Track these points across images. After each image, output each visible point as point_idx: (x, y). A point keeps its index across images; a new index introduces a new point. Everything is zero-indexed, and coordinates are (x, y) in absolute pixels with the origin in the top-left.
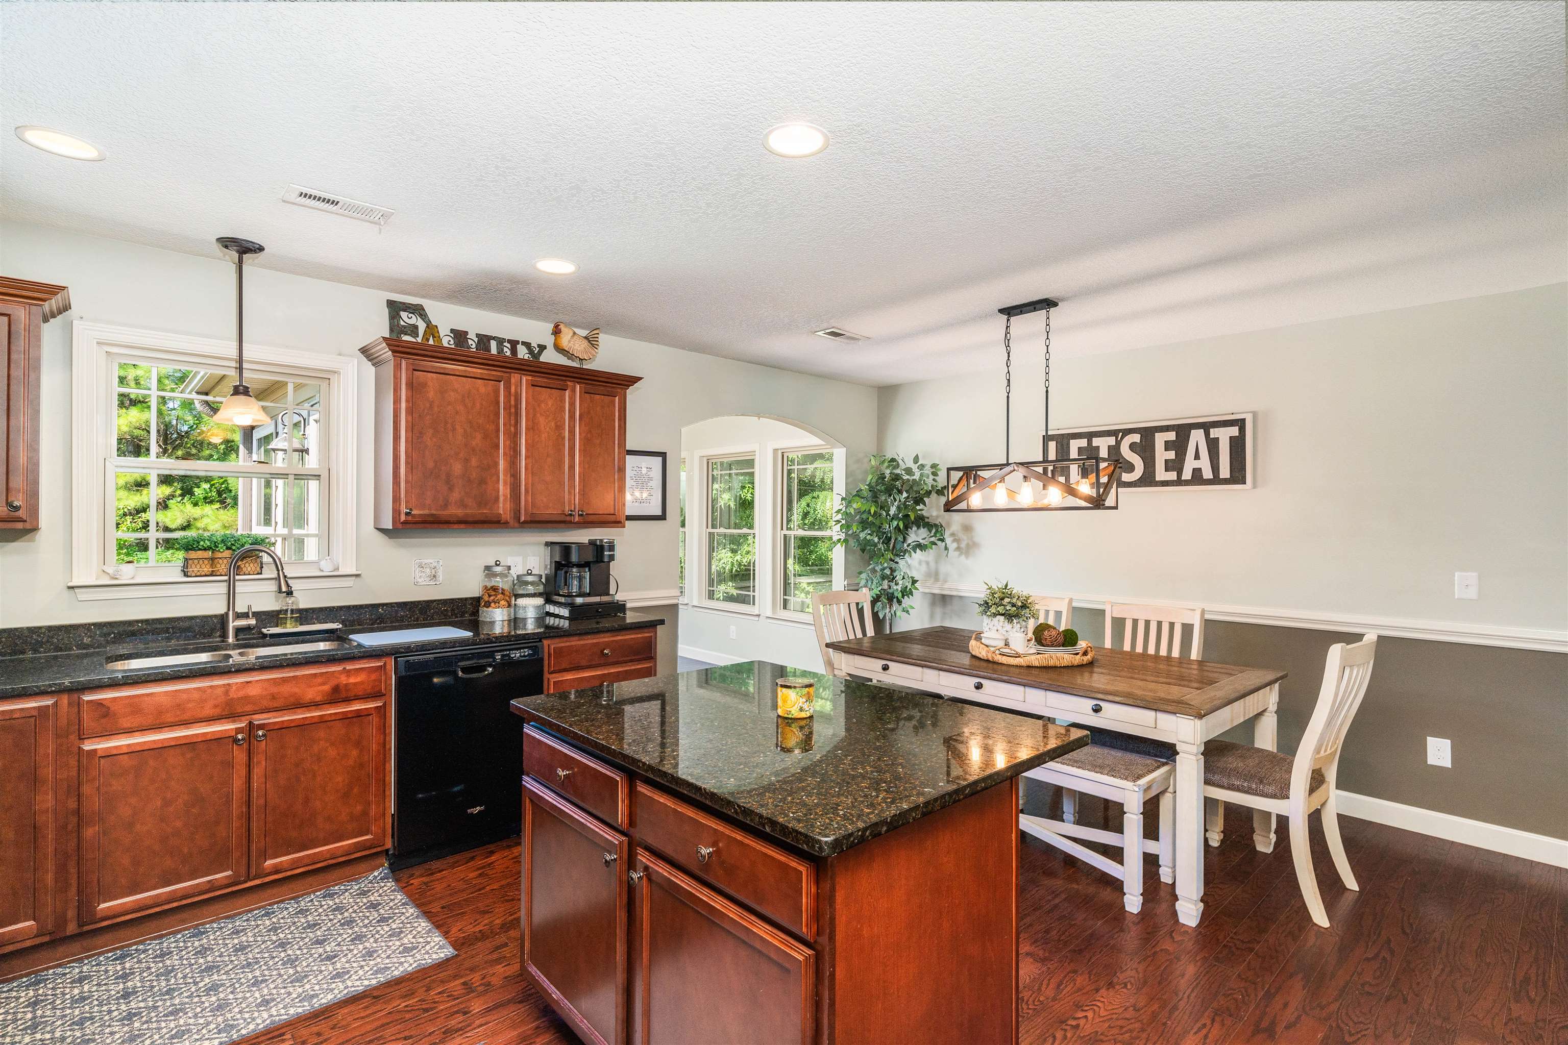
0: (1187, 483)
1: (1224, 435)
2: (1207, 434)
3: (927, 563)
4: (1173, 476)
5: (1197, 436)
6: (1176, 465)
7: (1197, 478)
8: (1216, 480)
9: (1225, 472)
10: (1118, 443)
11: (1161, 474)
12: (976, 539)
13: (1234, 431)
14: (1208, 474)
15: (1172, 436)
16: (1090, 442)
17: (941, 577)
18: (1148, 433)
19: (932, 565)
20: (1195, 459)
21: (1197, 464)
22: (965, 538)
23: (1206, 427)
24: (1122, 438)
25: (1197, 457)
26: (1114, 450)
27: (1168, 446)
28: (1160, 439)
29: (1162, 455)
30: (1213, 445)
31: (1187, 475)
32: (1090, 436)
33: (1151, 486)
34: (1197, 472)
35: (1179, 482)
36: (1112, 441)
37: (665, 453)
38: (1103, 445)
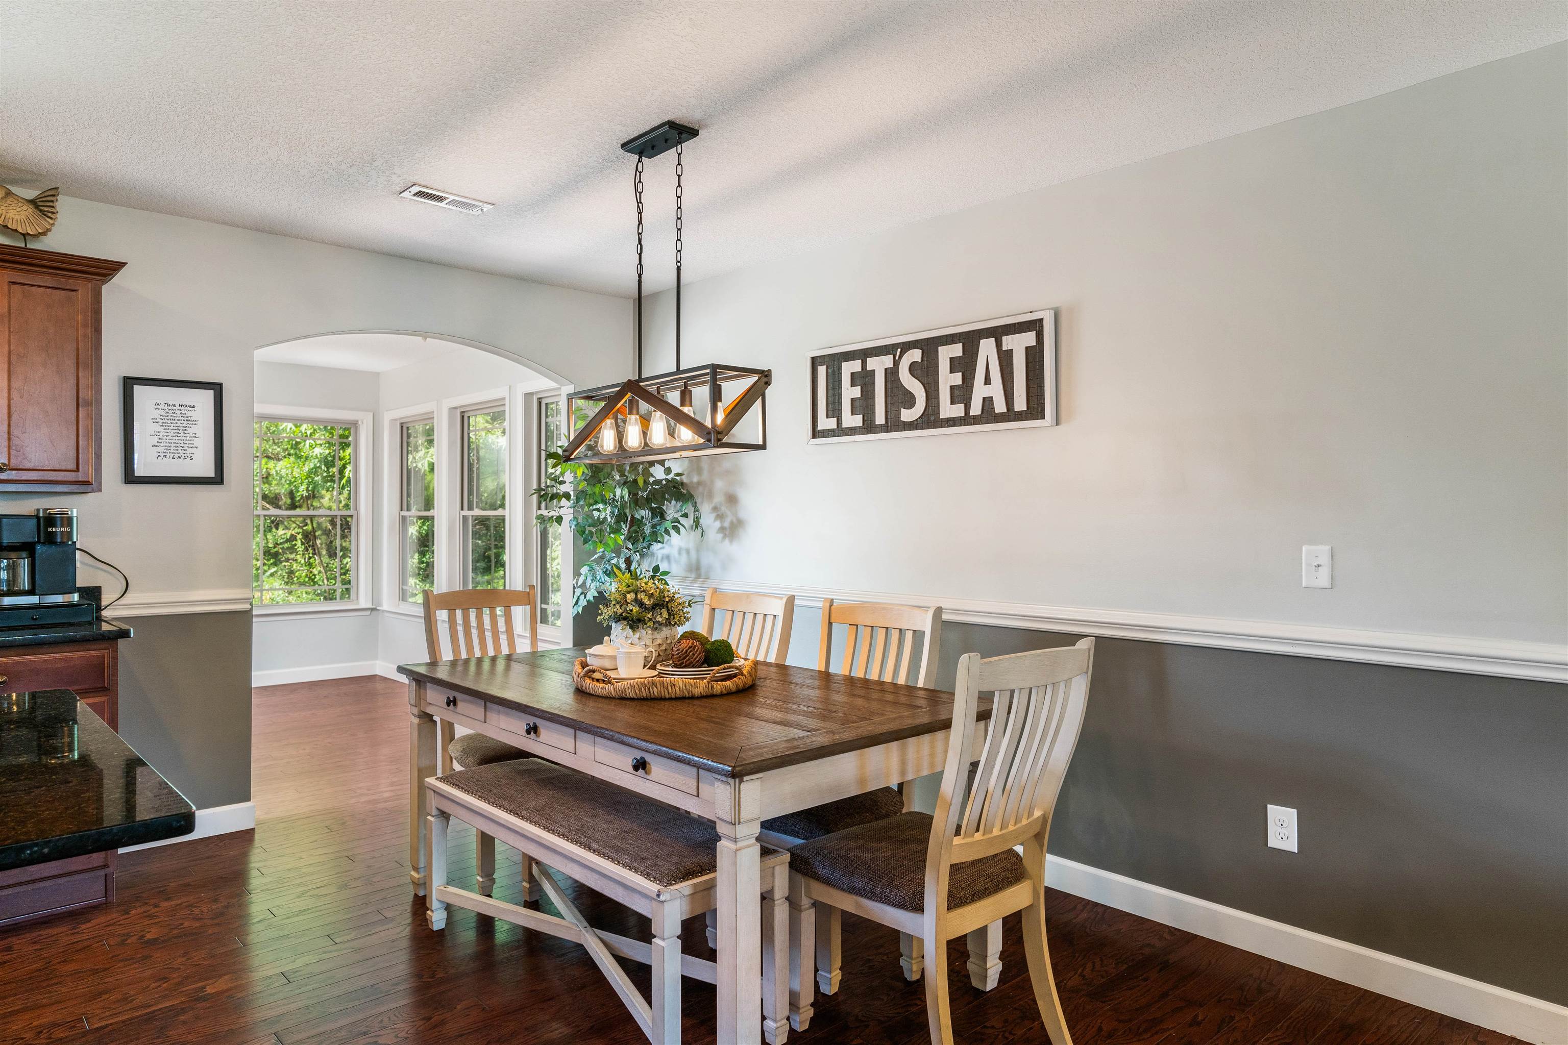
0: (976, 420)
1: (1018, 344)
2: (999, 344)
3: (688, 552)
4: (958, 411)
5: (987, 348)
6: (961, 394)
7: (989, 415)
8: (1011, 415)
9: (1020, 404)
10: (896, 363)
11: (948, 410)
12: (742, 515)
13: (1029, 338)
14: (1000, 407)
15: (957, 350)
16: (864, 364)
17: (703, 571)
18: (930, 346)
19: (693, 554)
20: (985, 384)
21: (987, 391)
22: (729, 513)
23: (998, 333)
24: (901, 357)
25: (987, 381)
26: (892, 375)
27: (955, 363)
28: (946, 353)
29: (948, 379)
30: (1006, 358)
31: (976, 409)
32: (864, 354)
33: (935, 427)
34: (988, 402)
35: (967, 420)
36: (888, 361)
37: (221, 385)
38: (879, 365)
